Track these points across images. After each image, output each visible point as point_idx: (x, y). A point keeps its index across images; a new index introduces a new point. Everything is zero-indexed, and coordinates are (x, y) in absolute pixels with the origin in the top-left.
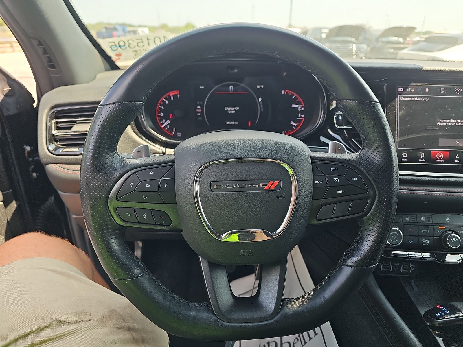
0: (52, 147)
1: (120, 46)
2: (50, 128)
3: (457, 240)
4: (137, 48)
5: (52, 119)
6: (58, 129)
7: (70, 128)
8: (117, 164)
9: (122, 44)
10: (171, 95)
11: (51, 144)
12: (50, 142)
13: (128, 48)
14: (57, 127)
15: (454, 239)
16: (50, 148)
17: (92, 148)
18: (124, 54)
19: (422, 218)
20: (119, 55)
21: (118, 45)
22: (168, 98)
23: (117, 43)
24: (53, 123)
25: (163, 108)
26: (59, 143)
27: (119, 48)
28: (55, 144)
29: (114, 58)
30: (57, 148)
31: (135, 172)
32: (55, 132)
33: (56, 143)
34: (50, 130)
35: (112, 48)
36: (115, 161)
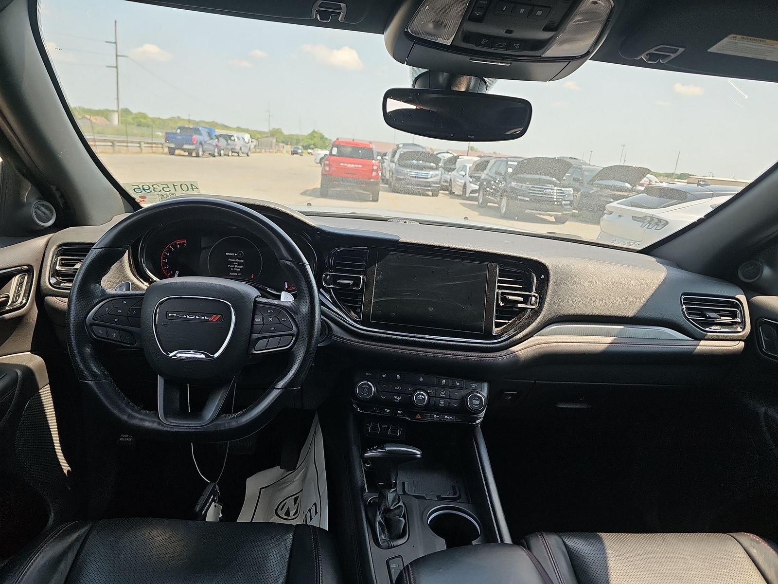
0: (53, 281)
1: (144, 189)
2: (55, 264)
3: (423, 397)
4: (162, 192)
5: (58, 255)
6: (62, 265)
7: (74, 265)
8: (98, 292)
9: (146, 187)
10: (177, 243)
11: (53, 278)
12: (53, 276)
13: (153, 191)
14: (62, 263)
15: (420, 396)
16: (51, 281)
17: (80, 279)
18: (149, 197)
19: (398, 376)
20: (144, 197)
21: (142, 188)
22: (175, 246)
23: (141, 186)
24: (59, 260)
25: (168, 254)
26: (61, 278)
27: (143, 191)
28: (56, 279)
29: (138, 200)
30: (58, 283)
31: (111, 300)
32: (58, 268)
33: (58, 278)
34: (55, 265)
35: (136, 190)
36: (97, 291)
